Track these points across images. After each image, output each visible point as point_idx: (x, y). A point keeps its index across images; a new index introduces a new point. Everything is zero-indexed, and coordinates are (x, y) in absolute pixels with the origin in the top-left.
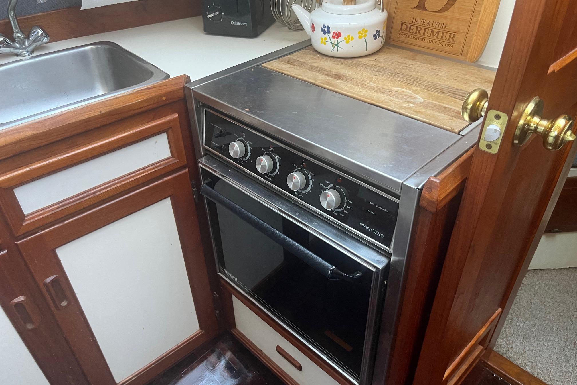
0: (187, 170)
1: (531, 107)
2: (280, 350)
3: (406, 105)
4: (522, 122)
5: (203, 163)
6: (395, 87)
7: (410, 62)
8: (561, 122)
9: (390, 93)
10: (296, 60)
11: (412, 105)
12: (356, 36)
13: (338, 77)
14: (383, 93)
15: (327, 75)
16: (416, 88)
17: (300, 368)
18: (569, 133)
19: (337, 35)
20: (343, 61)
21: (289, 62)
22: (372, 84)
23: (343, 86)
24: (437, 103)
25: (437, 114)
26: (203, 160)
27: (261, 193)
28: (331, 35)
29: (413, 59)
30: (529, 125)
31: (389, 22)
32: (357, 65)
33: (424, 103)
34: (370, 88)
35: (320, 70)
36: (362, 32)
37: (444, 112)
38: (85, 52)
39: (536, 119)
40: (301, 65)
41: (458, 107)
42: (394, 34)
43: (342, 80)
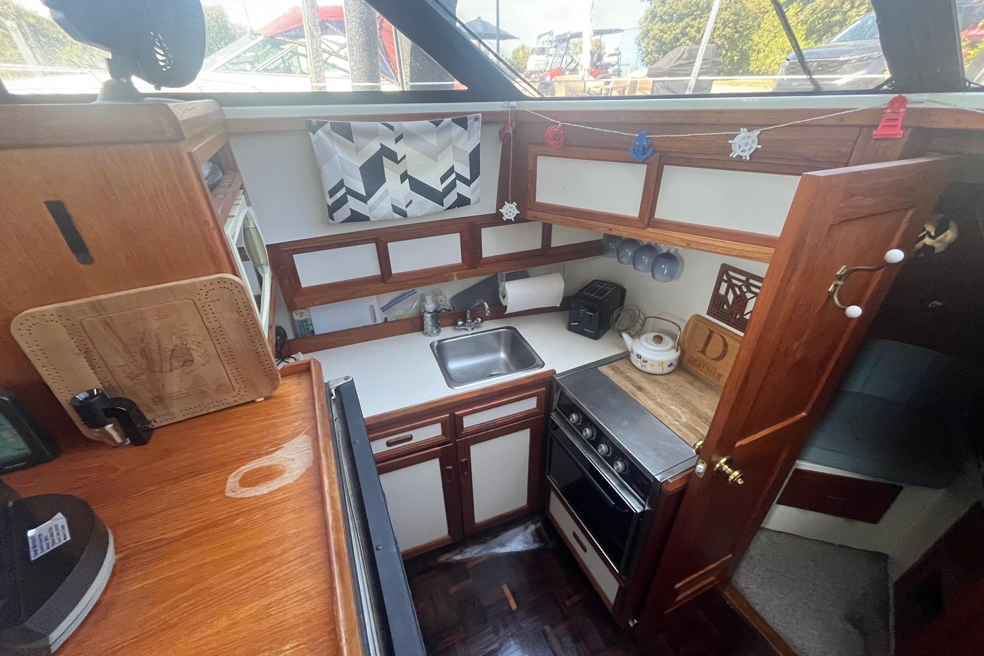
0: (542, 415)
1: (724, 460)
2: (575, 535)
3: (674, 422)
4: (718, 466)
5: (554, 416)
6: (672, 405)
7: (688, 386)
8: (736, 473)
9: (668, 410)
10: (618, 368)
11: (677, 423)
12: (656, 365)
13: (640, 389)
14: (663, 408)
15: (634, 385)
16: (685, 410)
17: (585, 550)
18: (740, 480)
19: (645, 361)
20: (647, 375)
21: (613, 369)
22: (659, 400)
23: (641, 398)
24: (693, 425)
25: (690, 434)
26: (553, 414)
27: (583, 445)
28: (642, 360)
29: (691, 383)
30: (722, 468)
31: (680, 359)
32: (655, 381)
33: (685, 423)
34: (657, 403)
35: (630, 380)
36: (661, 364)
37: (694, 433)
38: (500, 332)
39: (726, 467)
40: (621, 373)
41: (704, 431)
42: (685, 361)
43: (642, 392)
